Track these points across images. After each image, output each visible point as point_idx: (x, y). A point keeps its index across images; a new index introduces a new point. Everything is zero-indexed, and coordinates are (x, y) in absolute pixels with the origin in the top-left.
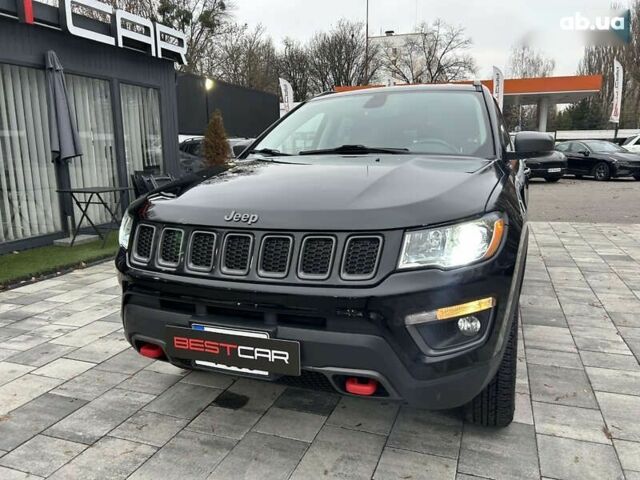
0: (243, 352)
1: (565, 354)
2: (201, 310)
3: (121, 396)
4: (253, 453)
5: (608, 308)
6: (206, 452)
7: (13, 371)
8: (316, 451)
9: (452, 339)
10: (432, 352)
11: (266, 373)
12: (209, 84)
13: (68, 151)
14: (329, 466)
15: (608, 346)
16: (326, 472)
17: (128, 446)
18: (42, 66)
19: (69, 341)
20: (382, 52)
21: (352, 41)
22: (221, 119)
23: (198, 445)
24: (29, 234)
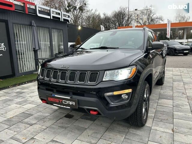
0: (64, 102)
1: (169, 108)
2: (55, 91)
3: (41, 114)
4: (71, 130)
5: (188, 95)
6: (59, 129)
7: (17, 106)
8: (88, 130)
9: (119, 100)
10: (112, 103)
11: (70, 108)
12: (80, 28)
13: (37, 48)
14: (90, 134)
15: (183, 106)
16: (89, 136)
17: (40, 126)
18: (31, 25)
19: (32, 99)
20: (133, 16)
21: (124, 13)
22: (80, 38)
23: (58, 127)
24: (27, 71)
